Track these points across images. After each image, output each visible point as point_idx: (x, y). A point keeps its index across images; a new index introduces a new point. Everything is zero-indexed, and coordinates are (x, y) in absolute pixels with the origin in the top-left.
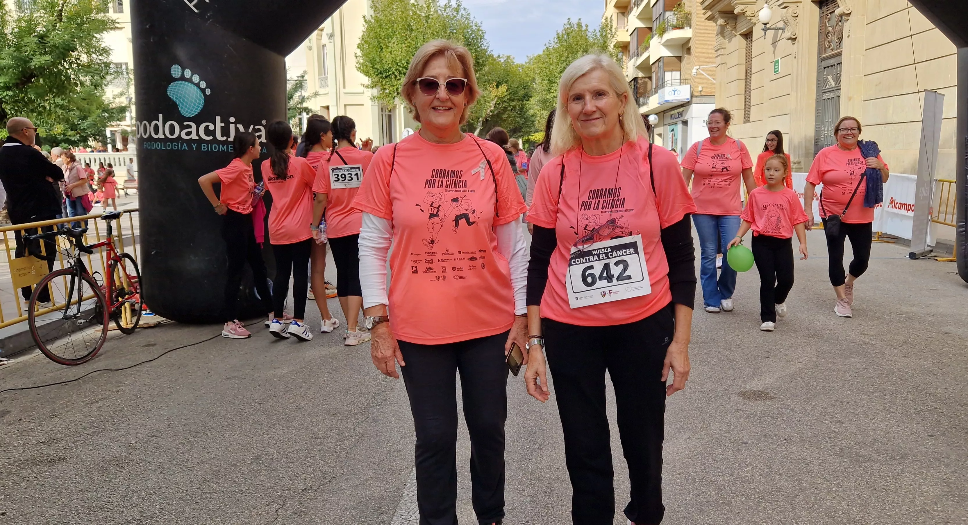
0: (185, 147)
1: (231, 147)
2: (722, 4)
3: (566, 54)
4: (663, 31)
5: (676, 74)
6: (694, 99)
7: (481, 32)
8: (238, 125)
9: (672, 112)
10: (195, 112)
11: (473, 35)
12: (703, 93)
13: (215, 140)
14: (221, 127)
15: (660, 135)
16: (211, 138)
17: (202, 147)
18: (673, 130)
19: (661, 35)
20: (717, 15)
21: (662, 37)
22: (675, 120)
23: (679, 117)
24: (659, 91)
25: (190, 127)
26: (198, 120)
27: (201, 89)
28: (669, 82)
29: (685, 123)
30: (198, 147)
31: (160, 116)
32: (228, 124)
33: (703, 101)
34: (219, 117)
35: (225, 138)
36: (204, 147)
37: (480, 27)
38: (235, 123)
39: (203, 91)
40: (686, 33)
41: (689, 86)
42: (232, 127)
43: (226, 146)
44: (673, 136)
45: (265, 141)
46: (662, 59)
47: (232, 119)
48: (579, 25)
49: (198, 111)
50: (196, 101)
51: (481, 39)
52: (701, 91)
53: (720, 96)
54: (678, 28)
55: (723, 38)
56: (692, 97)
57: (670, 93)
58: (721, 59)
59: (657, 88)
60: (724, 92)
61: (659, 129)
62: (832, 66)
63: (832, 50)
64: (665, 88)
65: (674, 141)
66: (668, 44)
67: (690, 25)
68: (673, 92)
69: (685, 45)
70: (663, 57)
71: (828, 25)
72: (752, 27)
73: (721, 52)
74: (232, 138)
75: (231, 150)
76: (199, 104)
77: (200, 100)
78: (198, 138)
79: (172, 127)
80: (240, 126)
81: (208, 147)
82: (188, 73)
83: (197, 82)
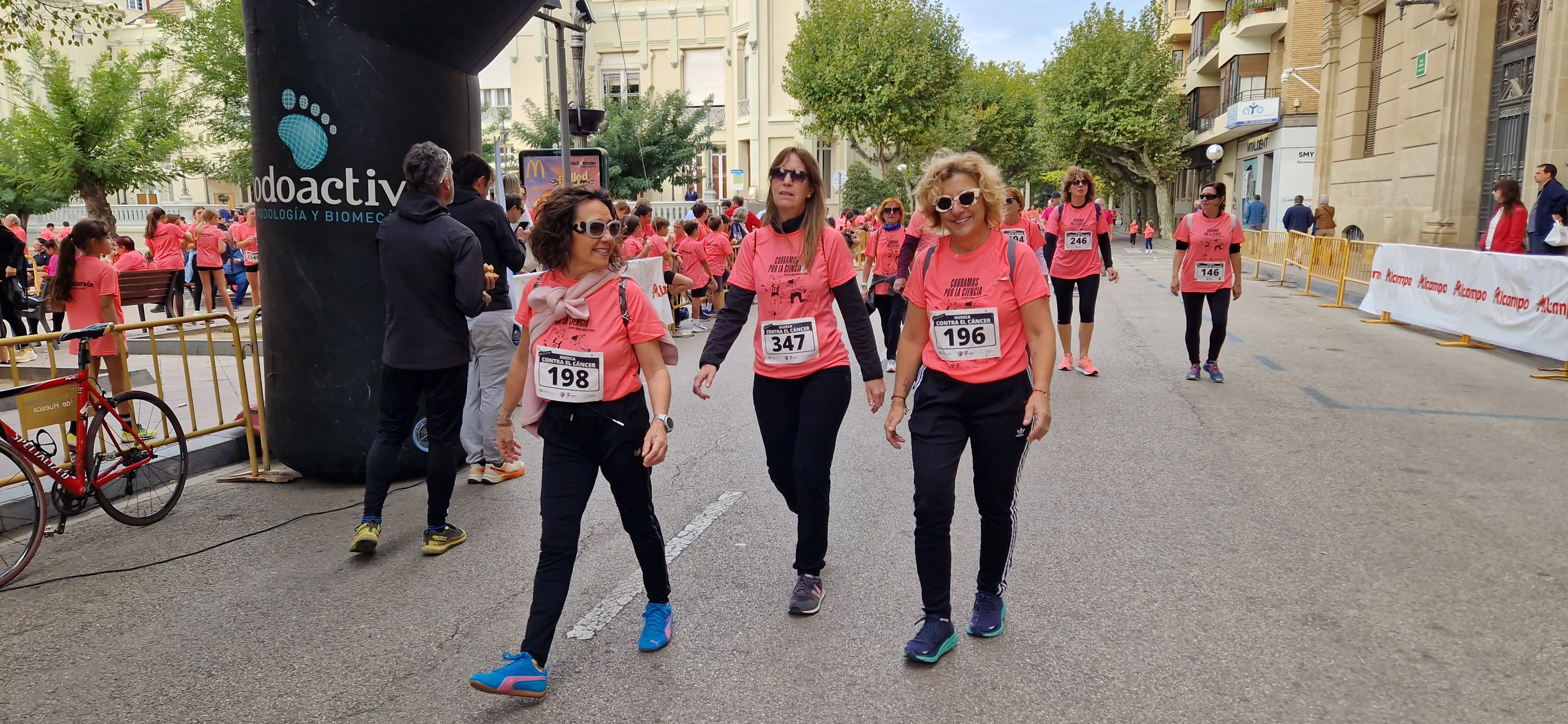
0: (303, 215)
1: (369, 215)
3: (1083, 57)
4: (1239, 16)
5: (1259, 82)
6: (1286, 120)
7: (956, 30)
8: (380, 182)
9: (1251, 141)
10: (315, 161)
11: (945, 35)
12: (1301, 110)
14: (354, 184)
15: (1230, 174)
16: (339, 201)
17: (327, 216)
18: (1250, 168)
19: (1237, 21)
21: (1238, 25)
22: (1252, 153)
23: (1260, 148)
24: (1229, 108)
25: (308, 184)
27: (322, 125)
28: (1246, 94)
29: (1270, 156)
30: (322, 216)
31: (271, 168)
32: (364, 179)
33: (1302, 123)
34: (351, 169)
35: (360, 202)
36: (329, 216)
37: (955, 22)
38: (376, 178)
39: (326, 128)
40: (1279, 16)
41: (1278, 99)
42: (371, 184)
43: (361, 214)
44: (1250, 176)
46: (1237, 58)
47: (371, 172)
48: (1108, 12)
49: (320, 160)
50: (316, 145)
51: (956, 40)
52: (1297, 107)
53: (1326, 113)
54: (1266, 10)
55: (1335, 22)
56: (1281, 117)
57: (1246, 111)
58: (1332, 55)
59: (1227, 103)
60: (1333, 108)
61: (1230, 165)
62: (1518, 62)
63: (1522, 34)
64: (1239, 103)
65: (1252, 185)
66: (1247, 35)
67: (1285, 4)
68: (1251, 109)
69: (1276, 36)
70: (1238, 55)
72: (1385, 2)
73: (1331, 44)
74: (372, 201)
75: (370, 220)
76: (321, 149)
77: (322, 143)
78: (319, 202)
79: (285, 185)
80: (384, 184)
81: (334, 216)
82: (304, 102)
83: (317, 115)
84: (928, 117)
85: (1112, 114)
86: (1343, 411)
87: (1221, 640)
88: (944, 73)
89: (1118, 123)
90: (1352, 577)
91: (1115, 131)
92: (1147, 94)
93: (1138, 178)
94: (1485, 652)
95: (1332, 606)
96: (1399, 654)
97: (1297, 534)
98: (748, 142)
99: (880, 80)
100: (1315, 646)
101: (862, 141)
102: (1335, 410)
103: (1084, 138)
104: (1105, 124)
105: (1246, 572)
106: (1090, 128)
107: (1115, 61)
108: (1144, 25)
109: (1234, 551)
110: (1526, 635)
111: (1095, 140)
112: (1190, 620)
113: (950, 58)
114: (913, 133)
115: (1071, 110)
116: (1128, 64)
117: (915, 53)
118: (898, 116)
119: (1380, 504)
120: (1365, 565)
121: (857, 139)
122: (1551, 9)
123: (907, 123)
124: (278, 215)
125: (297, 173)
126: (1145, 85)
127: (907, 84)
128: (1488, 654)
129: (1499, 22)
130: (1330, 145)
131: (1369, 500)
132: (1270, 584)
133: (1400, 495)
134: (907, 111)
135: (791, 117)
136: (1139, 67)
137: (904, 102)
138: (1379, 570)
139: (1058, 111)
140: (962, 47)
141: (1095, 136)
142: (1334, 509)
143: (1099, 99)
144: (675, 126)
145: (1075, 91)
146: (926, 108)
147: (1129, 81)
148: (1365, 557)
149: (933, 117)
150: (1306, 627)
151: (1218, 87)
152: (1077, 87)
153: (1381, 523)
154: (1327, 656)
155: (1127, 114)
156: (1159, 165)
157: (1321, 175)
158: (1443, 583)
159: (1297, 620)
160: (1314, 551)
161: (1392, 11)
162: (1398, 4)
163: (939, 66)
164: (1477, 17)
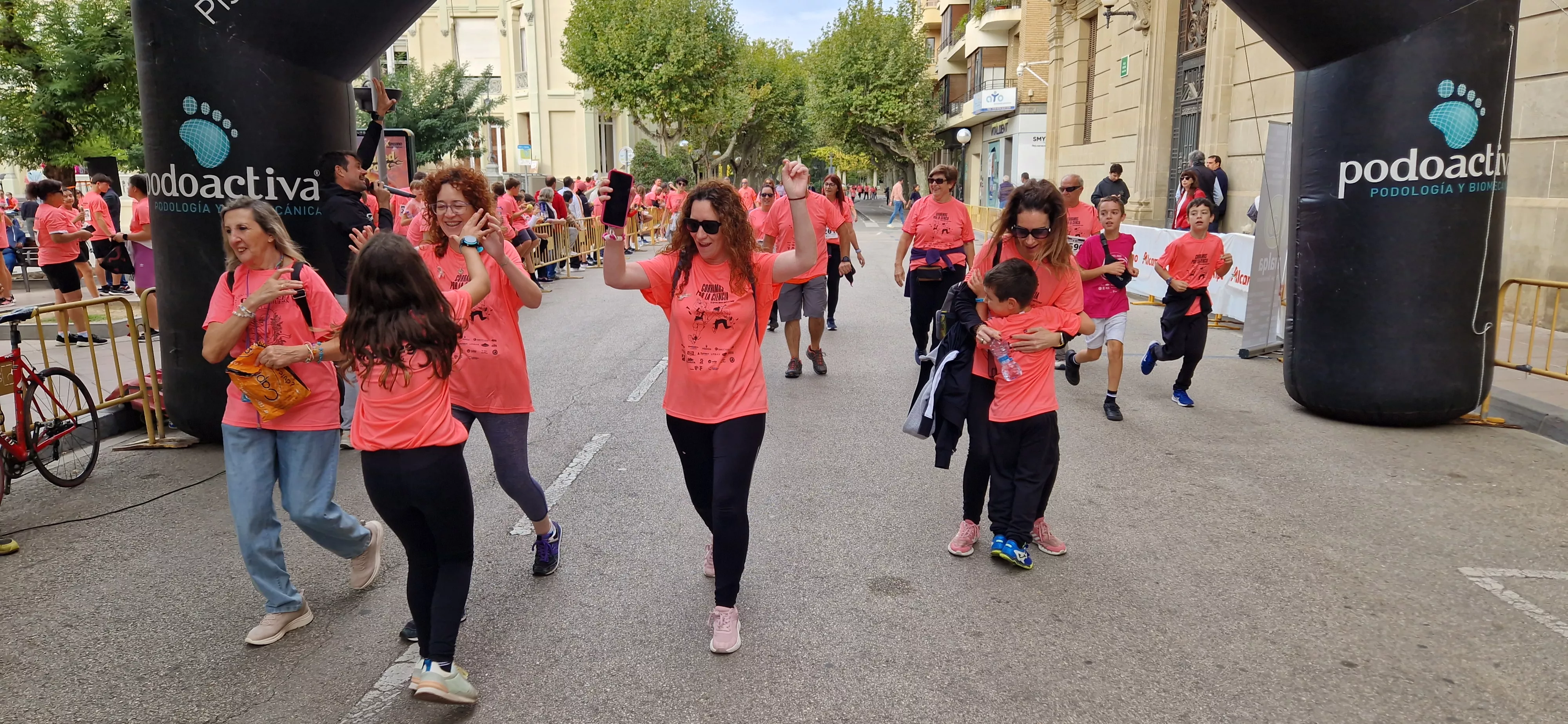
0: (206, 208)
3: (849, 44)
4: (982, 12)
5: (999, 72)
6: (1022, 108)
7: (730, 13)
8: (278, 179)
9: (994, 125)
10: (218, 161)
11: (721, 17)
12: (1034, 99)
14: (255, 181)
15: (977, 155)
16: (241, 196)
18: (994, 150)
19: (979, 17)
21: (980, 19)
22: (995, 137)
23: (1001, 133)
24: (974, 95)
25: (211, 181)
26: (222, 172)
27: (224, 130)
28: (989, 83)
29: (1009, 140)
31: (172, 166)
32: (264, 177)
33: (1034, 111)
34: (252, 168)
35: (261, 196)
37: (729, 5)
38: (274, 176)
39: (227, 132)
40: (1014, 14)
41: (1015, 88)
42: (270, 181)
44: (994, 157)
45: (320, 199)
46: (979, 50)
47: (270, 171)
49: (222, 160)
50: (218, 146)
51: (731, 22)
52: (1031, 97)
53: (1054, 103)
54: (1004, 8)
55: (1059, 23)
56: (1018, 105)
57: (989, 99)
58: (1057, 52)
59: (973, 91)
60: (1059, 99)
61: (977, 147)
62: (1195, 69)
63: (1197, 46)
64: (983, 91)
66: (988, 29)
67: (1019, 3)
68: (993, 97)
69: (1012, 31)
70: (982, 48)
71: (1192, 11)
72: (1097, 9)
73: (1056, 43)
74: (271, 196)
76: (223, 150)
77: (224, 145)
78: (222, 197)
79: (188, 182)
80: (282, 181)
82: (205, 108)
83: (219, 120)
84: (707, 96)
85: (875, 97)
88: (721, 54)
89: (880, 106)
91: (878, 113)
92: (905, 79)
93: (900, 157)
98: (527, 115)
99: (660, 59)
101: (644, 118)
103: (852, 119)
104: (870, 106)
106: (856, 109)
107: (875, 48)
108: (900, 15)
111: (861, 121)
113: (726, 39)
114: (693, 110)
115: (839, 92)
116: (887, 51)
117: (692, 34)
118: (678, 95)
121: (640, 116)
123: (688, 101)
125: (200, 172)
126: (902, 71)
127: (685, 63)
129: (1180, 35)
130: (1057, 132)
134: (687, 90)
135: (571, 91)
136: (897, 54)
137: (684, 81)
139: (826, 93)
140: (737, 29)
141: (862, 117)
143: (863, 82)
144: (455, 98)
145: (842, 75)
146: (706, 87)
147: (888, 66)
149: (712, 96)
151: (966, 75)
152: (843, 71)
155: (888, 97)
156: (917, 146)
157: (1051, 158)
161: (1101, 20)
162: (1105, 15)
163: (716, 47)
164: (1164, 30)
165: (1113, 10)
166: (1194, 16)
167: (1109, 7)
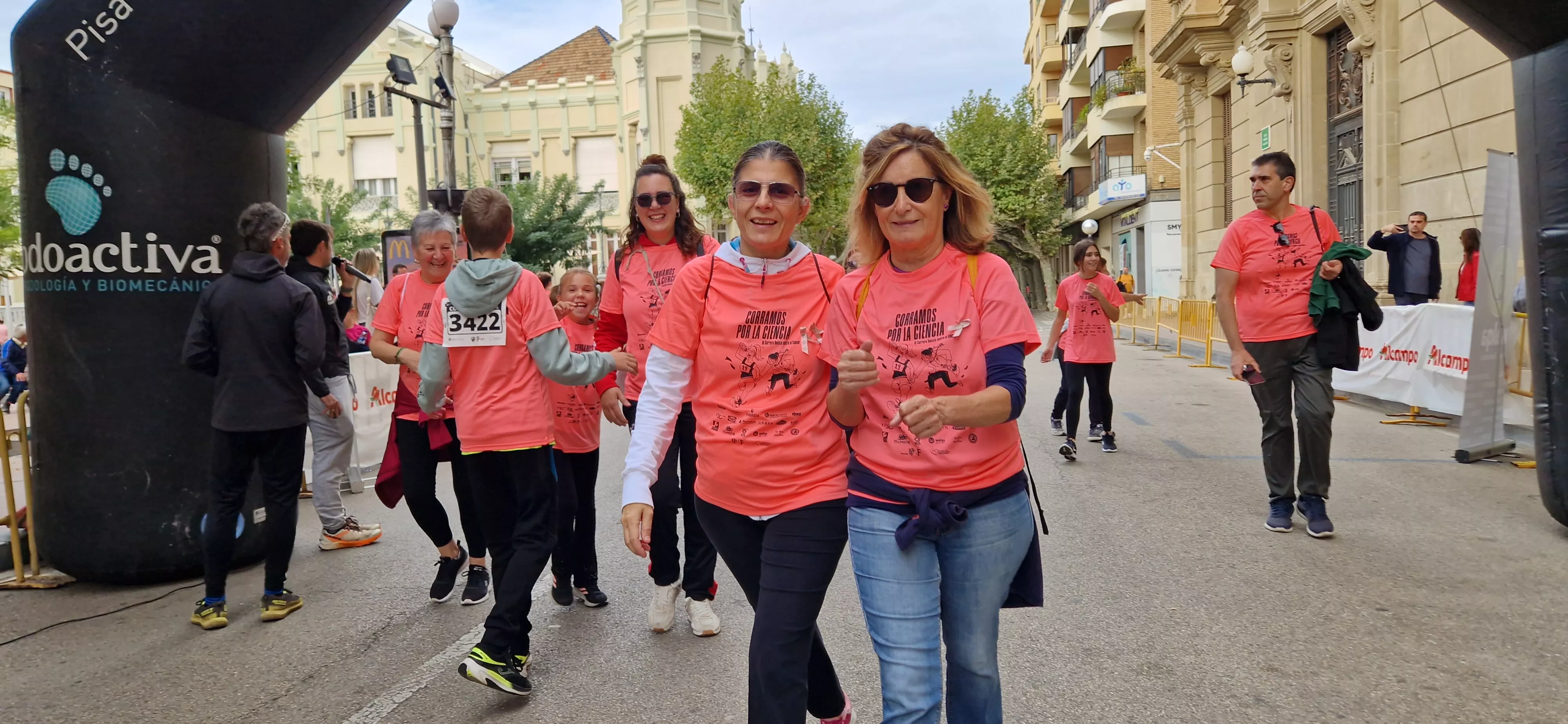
0: (72, 286)
1: (150, 283)
2: (1182, 53)
4: (1103, 99)
5: (1126, 161)
6: (1153, 195)
7: (841, 116)
8: (162, 246)
9: (1123, 216)
11: (831, 120)
12: (1166, 186)
13: (121, 273)
14: (132, 249)
16: (114, 269)
17: (100, 285)
18: (1125, 242)
19: (1101, 104)
20: (1176, 69)
21: (1103, 108)
22: (1125, 228)
23: (1131, 223)
24: (1100, 186)
25: (78, 251)
26: (91, 239)
27: (95, 187)
28: (1115, 172)
29: (1141, 229)
30: (94, 286)
31: (38, 235)
32: (144, 244)
33: (1167, 197)
35: (138, 269)
36: (102, 286)
37: (839, 109)
38: (156, 242)
39: (99, 190)
40: (1138, 100)
41: (1144, 175)
42: (152, 250)
43: (139, 282)
44: (1126, 249)
45: (220, 271)
46: (1103, 138)
47: (151, 237)
49: (92, 225)
50: (87, 208)
51: (841, 125)
52: (1162, 183)
53: (1188, 187)
54: (1127, 94)
55: (1188, 103)
56: (1148, 193)
57: (1116, 188)
58: (1187, 133)
59: (1099, 181)
60: (1194, 182)
61: (1106, 239)
62: (1350, 133)
63: (1350, 107)
64: (1109, 180)
65: (1127, 257)
66: (1111, 117)
67: (1143, 89)
68: (1120, 186)
69: (1138, 117)
70: (1105, 136)
71: (1341, 70)
72: (1230, 83)
73: (1187, 123)
74: (153, 267)
75: (150, 288)
76: (93, 212)
77: (94, 206)
78: (91, 270)
79: (53, 252)
80: (168, 249)
81: (108, 285)
82: (74, 162)
83: (89, 176)
84: (817, 199)
86: (1201, 461)
87: (1050, 697)
88: (830, 156)
90: (1192, 623)
92: (1025, 174)
93: (1023, 253)
94: (1319, 693)
95: (1170, 653)
96: (1231, 699)
97: (1142, 581)
100: (1147, 697)
102: (1194, 460)
105: (1086, 623)
107: (992, 143)
108: (1018, 111)
109: (1077, 602)
110: (1362, 673)
112: (1022, 677)
113: (836, 142)
116: (1005, 146)
119: (1228, 548)
120: (1207, 609)
122: (1372, 82)
124: (45, 287)
125: (66, 240)
126: (1021, 165)
128: (1321, 695)
129: (1329, 97)
130: (1194, 217)
131: (1217, 544)
132: (1109, 635)
133: (1248, 538)
136: (1015, 149)
138: (1220, 614)
140: (848, 132)
142: (1182, 555)
144: (564, 210)
147: (1006, 161)
148: (1207, 601)
149: (822, 198)
150: (1140, 677)
151: (1089, 167)
153: (1226, 567)
154: (1157, 707)
155: (1008, 193)
156: (1042, 241)
157: (1189, 245)
158: (1281, 624)
159: (1132, 670)
160: (1157, 598)
161: (1236, 91)
162: (1239, 83)
163: (825, 149)
164: (1310, 93)
165: (1247, 78)
166: (1345, 75)
167: (1243, 75)
